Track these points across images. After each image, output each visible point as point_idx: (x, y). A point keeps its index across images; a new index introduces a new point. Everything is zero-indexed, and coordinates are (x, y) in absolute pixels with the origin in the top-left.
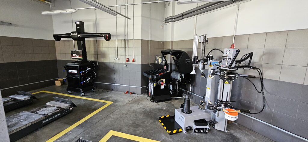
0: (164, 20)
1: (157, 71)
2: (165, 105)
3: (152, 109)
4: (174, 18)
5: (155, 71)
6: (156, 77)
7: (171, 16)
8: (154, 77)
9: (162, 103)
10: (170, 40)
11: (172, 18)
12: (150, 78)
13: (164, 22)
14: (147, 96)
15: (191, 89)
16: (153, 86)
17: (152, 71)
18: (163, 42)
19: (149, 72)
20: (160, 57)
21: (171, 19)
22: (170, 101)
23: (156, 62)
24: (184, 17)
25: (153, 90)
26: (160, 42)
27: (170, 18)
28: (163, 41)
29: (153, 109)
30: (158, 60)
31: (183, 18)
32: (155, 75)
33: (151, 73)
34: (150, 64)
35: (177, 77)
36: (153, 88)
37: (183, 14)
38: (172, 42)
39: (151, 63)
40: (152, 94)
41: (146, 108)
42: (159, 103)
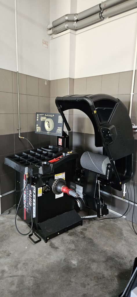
0: (51, 26)
1: (41, 153)
2: (73, 247)
3: (38, 271)
4: (76, 19)
5: (36, 151)
6: (44, 170)
7: (69, 13)
8: (38, 170)
9: (63, 240)
10: (67, 76)
11: (71, 18)
12: (26, 173)
13: (51, 32)
14: (18, 217)
15: (124, 192)
16: (34, 196)
17: (28, 153)
18: (49, 82)
19: (20, 155)
20: (47, 117)
21: (68, 21)
22: (79, 229)
23: (38, 129)
24: (105, 13)
25: (34, 204)
26: (43, 80)
27: (67, 18)
28: (48, 79)
29: (42, 273)
30: (42, 124)
31: (102, 18)
32: (40, 165)
33: (26, 157)
34: (22, 134)
35: (100, 168)
36: (34, 200)
37: (102, 6)
38: (72, 80)
39: (25, 131)
40: (34, 216)
41: (20, 273)
42: (55, 241)
